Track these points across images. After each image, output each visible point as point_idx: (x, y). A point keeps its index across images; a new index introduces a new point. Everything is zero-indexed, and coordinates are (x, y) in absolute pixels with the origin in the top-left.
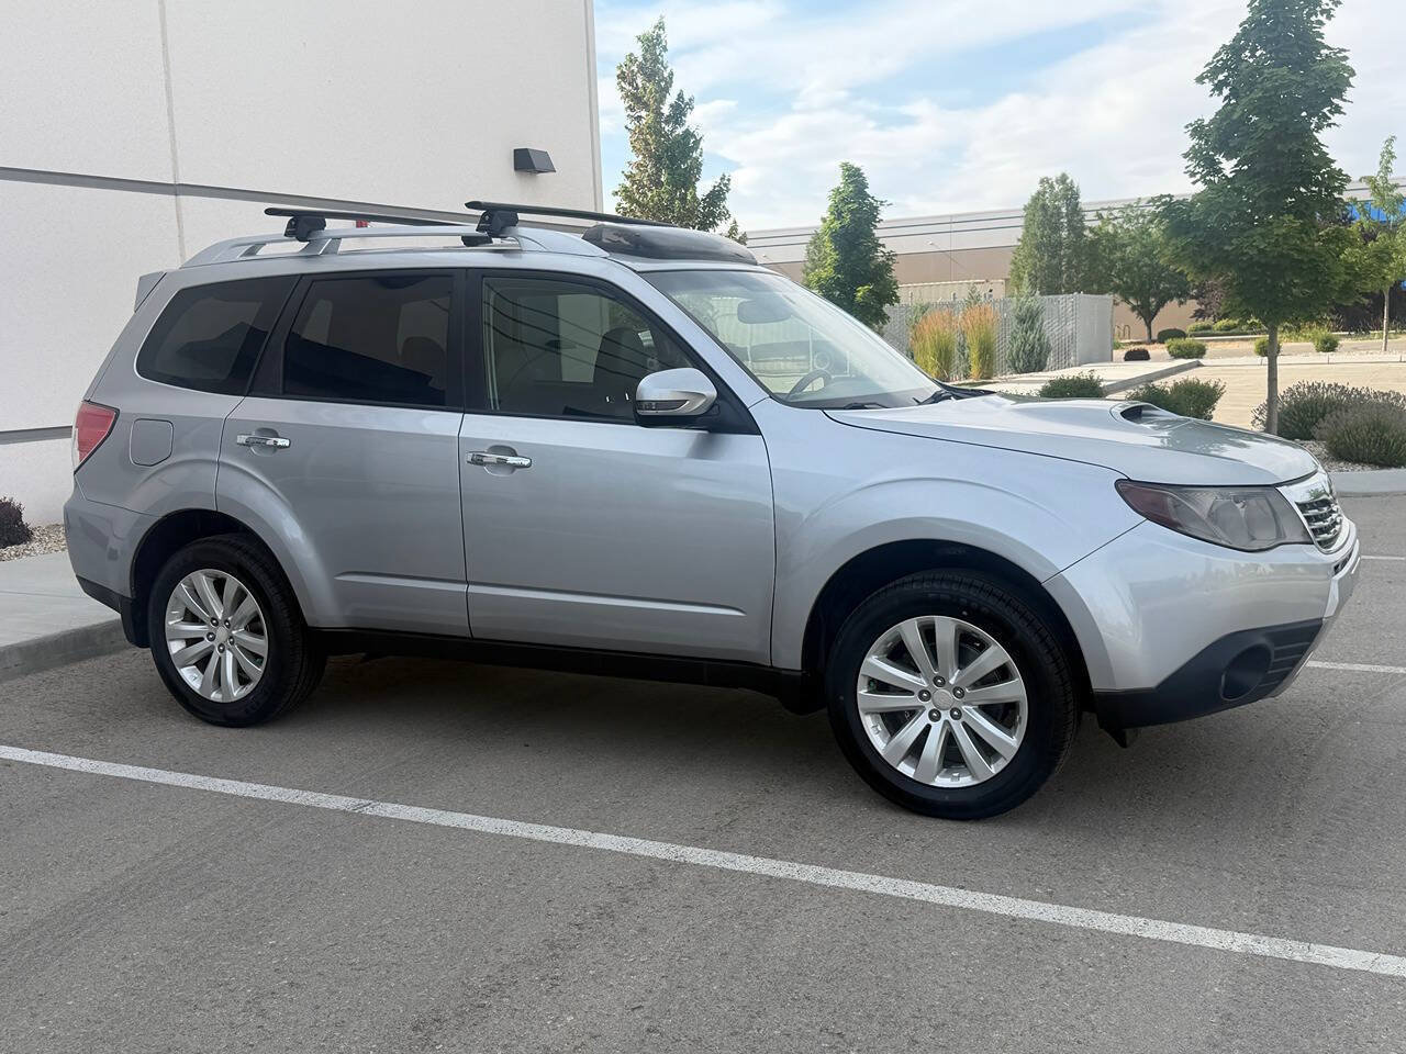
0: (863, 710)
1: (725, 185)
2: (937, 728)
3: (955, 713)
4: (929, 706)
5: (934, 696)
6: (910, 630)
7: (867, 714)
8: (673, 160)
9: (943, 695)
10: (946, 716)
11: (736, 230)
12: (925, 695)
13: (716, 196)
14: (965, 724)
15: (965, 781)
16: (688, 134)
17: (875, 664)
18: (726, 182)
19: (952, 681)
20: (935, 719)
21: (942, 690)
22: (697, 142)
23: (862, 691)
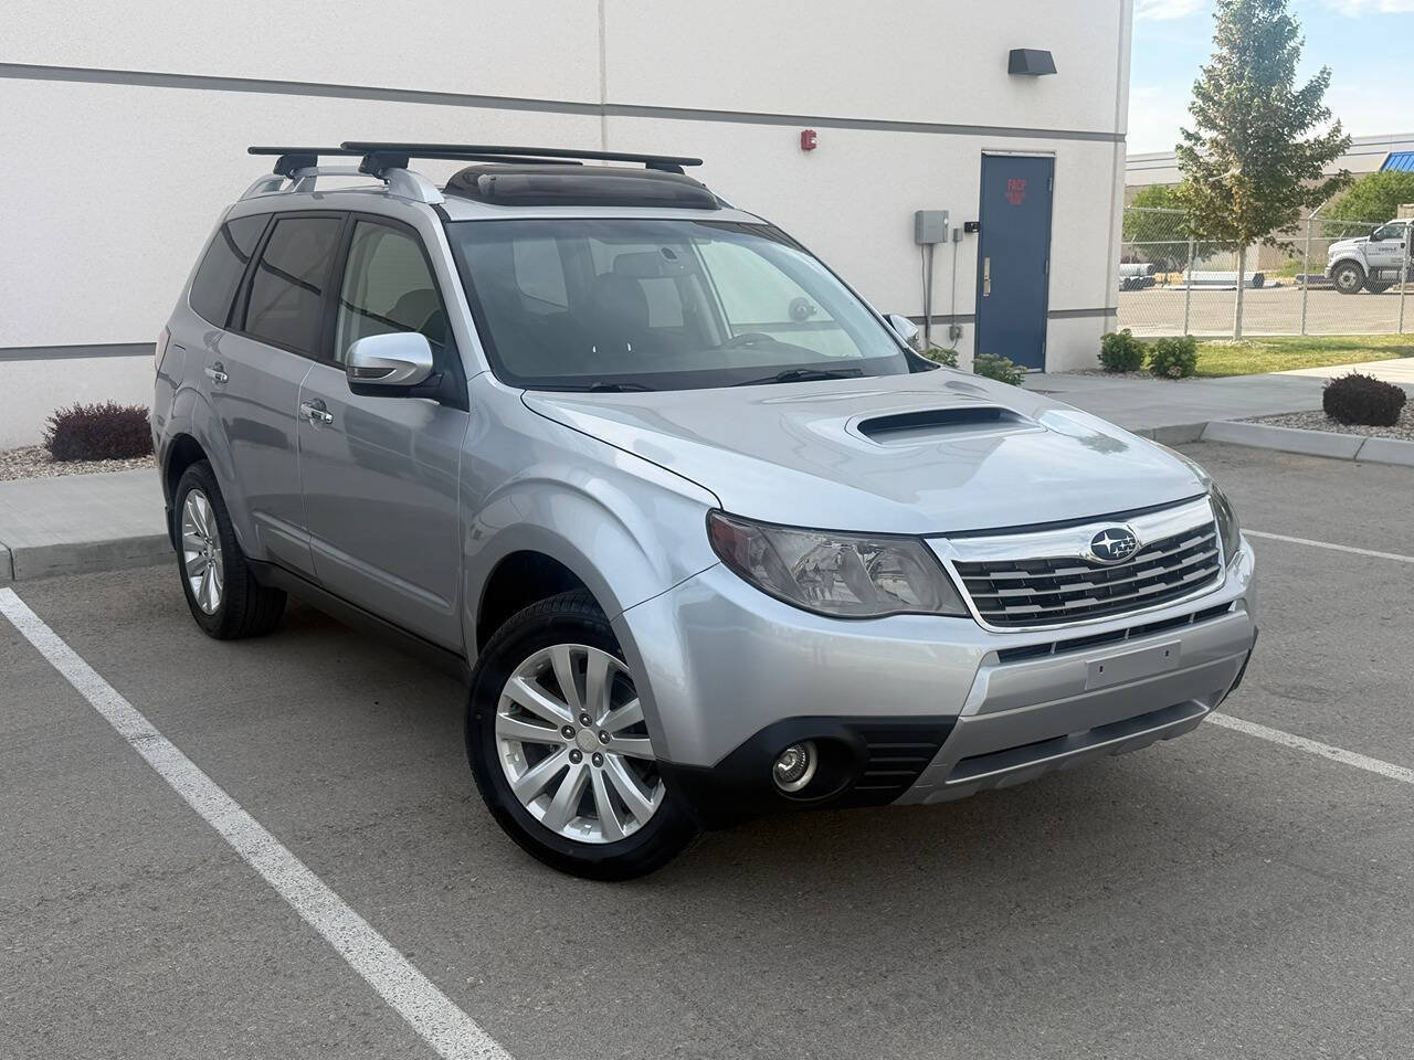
0: (500, 734)
1: (1324, 79)
2: (575, 771)
3: (597, 759)
4: (571, 744)
5: (579, 735)
6: (560, 656)
7: (504, 739)
8: (1260, 52)
9: (587, 736)
10: (587, 759)
11: (1339, 131)
12: (569, 731)
13: (1314, 91)
14: (604, 774)
15: (594, 837)
16: (1285, 21)
17: (520, 686)
18: (1325, 76)
19: (599, 723)
20: (576, 761)
21: (587, 729)
22: (1293, 32)
23: (502, 715)
